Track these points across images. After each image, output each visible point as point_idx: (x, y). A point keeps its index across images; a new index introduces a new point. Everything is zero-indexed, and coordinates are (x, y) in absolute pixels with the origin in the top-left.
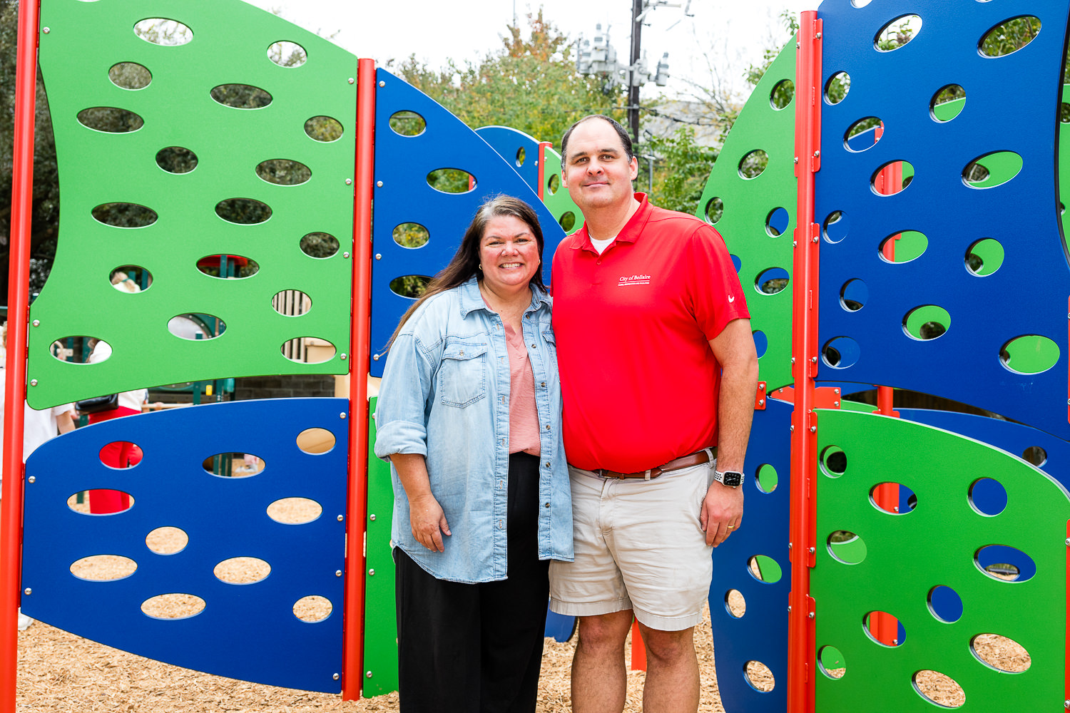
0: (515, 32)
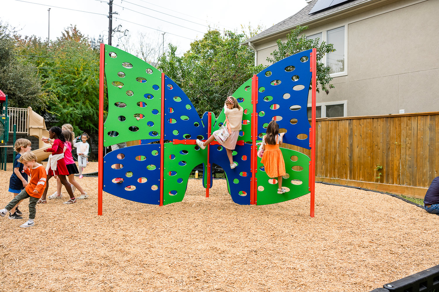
0: (68, 33)
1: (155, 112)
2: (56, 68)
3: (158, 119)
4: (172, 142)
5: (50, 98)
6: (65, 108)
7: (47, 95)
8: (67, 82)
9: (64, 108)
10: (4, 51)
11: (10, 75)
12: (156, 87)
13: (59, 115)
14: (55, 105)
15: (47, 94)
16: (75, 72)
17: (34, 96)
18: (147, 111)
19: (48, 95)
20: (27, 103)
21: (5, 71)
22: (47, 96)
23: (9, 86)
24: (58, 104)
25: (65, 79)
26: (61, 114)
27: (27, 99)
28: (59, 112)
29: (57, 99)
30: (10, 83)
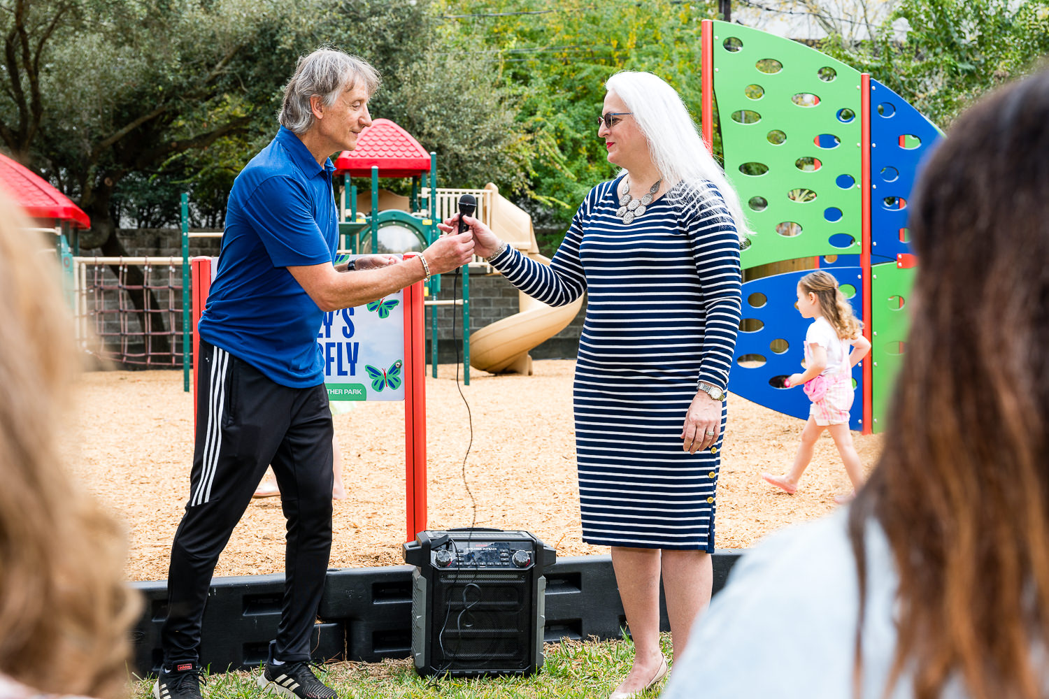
1: (845, 181)
2: (552, 48)
3: (852, 202)
4: (896, 262)
5: (537, 151)
6: (582, 179)
7: (528, 142)
8: (585, 88)
9: (579, 181)
10: (409, 12)
11: (430, 89)
12: (846, 115)
13: (568, 207)
14: (552, 174)
15: (530, 137)
16: (610, 56)
17: (494, 150)
18: (822, 180)
19: (532, 141)
20: (476, 172)
21: (415, 75)
22: (529, 145)
23: (427, 125)
24: (562, 169)
25: (580, 80)
26: (573, 200)
27: (477, 159)
28: (566, 196)
29: (558, 151)
30: (429, 113)
